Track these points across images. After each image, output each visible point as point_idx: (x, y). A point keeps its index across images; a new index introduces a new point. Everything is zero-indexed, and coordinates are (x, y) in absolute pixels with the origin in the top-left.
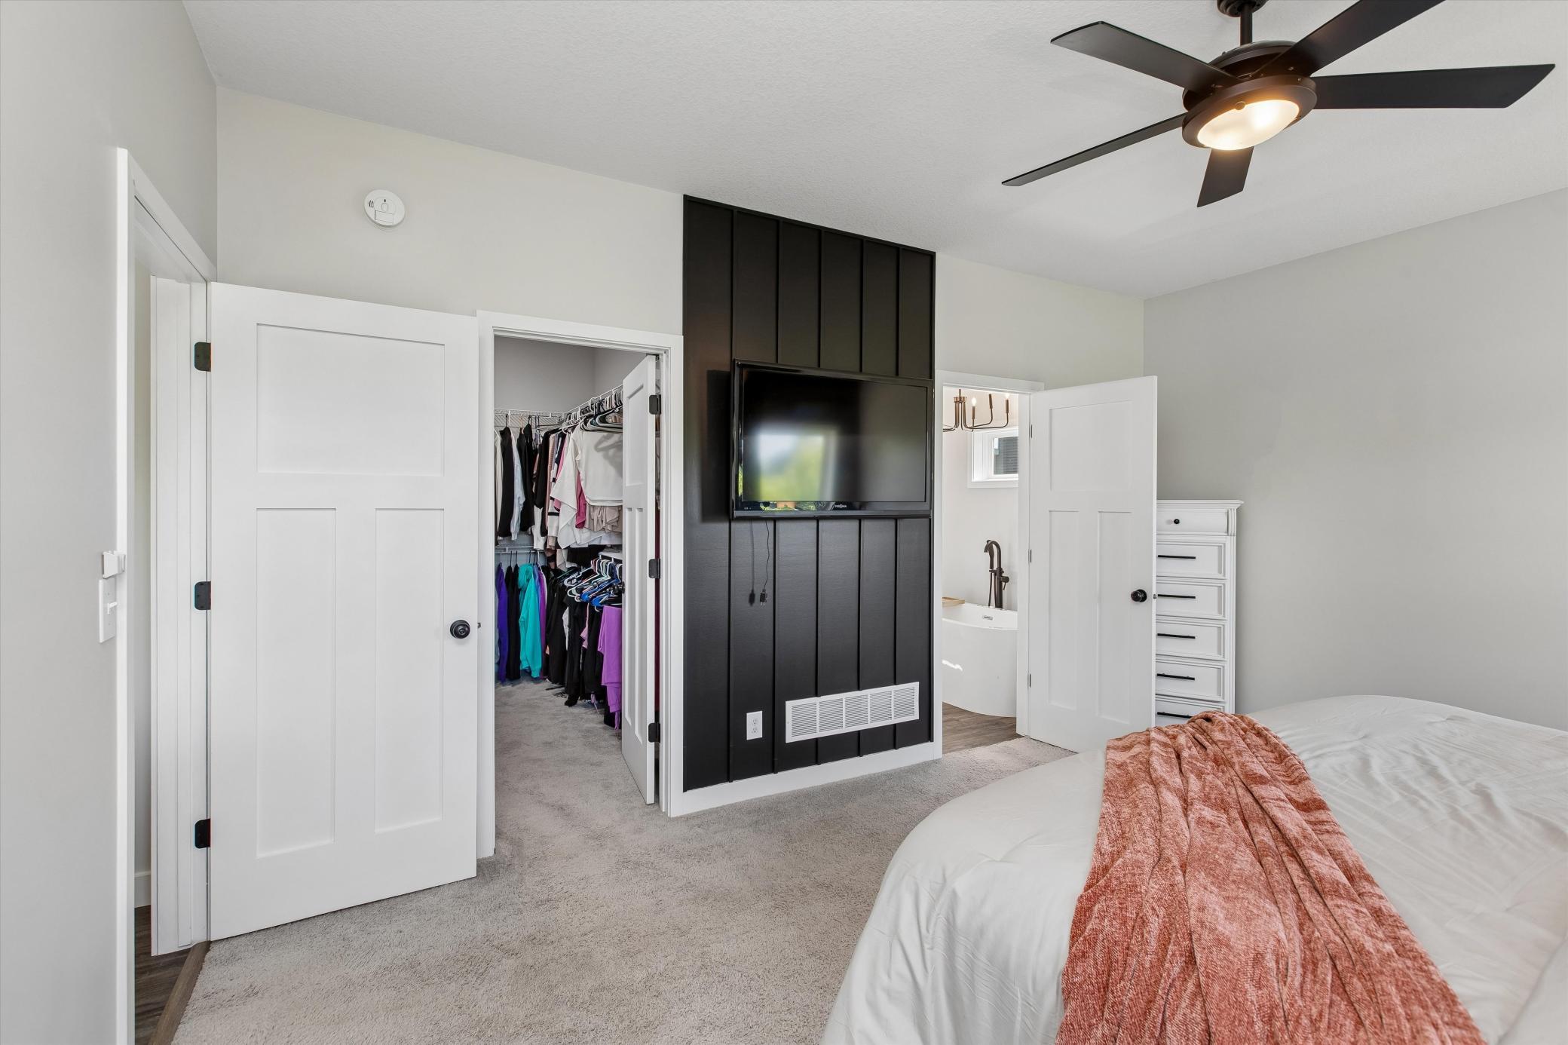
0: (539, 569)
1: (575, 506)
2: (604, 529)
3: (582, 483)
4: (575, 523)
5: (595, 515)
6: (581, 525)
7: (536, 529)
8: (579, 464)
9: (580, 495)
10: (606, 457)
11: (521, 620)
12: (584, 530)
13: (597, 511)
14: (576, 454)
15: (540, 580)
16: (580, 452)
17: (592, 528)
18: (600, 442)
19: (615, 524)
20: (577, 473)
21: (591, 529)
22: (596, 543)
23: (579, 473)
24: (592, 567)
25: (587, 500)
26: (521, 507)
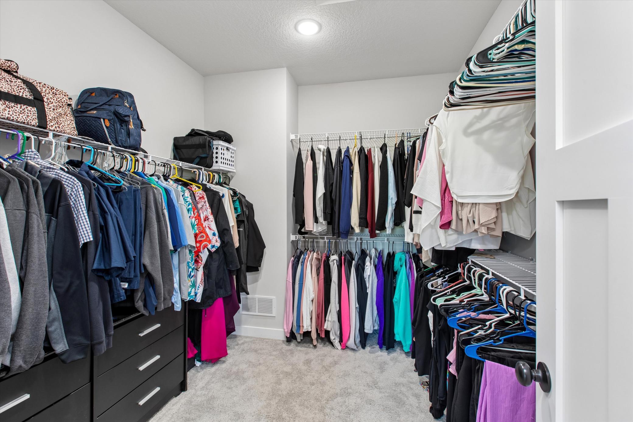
0: (410, 258)
1: (439, 204)
2: (476, 231)
3: (448, 176)
4: (439, 223)
5: (465, 214)
6: (446, 226)
7: (406, 225)
8: (443, 153)
9: (445, 190)
10: (478, 142)
11: (395, 300)
12: (450, 231)
13: (466, 210)
14: (440, 143)
15: (411, 268)
16: (444, 141)
17: (460, 230)
18: (470, 125)
19: (493, 226)
20: (441, 166)
21: (459, 232)
22: (465, 246)
23: (444, 166)
24: (460, 270)
25: (454, 196)
26: (394, 206)
